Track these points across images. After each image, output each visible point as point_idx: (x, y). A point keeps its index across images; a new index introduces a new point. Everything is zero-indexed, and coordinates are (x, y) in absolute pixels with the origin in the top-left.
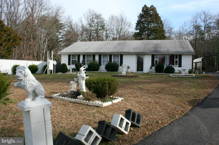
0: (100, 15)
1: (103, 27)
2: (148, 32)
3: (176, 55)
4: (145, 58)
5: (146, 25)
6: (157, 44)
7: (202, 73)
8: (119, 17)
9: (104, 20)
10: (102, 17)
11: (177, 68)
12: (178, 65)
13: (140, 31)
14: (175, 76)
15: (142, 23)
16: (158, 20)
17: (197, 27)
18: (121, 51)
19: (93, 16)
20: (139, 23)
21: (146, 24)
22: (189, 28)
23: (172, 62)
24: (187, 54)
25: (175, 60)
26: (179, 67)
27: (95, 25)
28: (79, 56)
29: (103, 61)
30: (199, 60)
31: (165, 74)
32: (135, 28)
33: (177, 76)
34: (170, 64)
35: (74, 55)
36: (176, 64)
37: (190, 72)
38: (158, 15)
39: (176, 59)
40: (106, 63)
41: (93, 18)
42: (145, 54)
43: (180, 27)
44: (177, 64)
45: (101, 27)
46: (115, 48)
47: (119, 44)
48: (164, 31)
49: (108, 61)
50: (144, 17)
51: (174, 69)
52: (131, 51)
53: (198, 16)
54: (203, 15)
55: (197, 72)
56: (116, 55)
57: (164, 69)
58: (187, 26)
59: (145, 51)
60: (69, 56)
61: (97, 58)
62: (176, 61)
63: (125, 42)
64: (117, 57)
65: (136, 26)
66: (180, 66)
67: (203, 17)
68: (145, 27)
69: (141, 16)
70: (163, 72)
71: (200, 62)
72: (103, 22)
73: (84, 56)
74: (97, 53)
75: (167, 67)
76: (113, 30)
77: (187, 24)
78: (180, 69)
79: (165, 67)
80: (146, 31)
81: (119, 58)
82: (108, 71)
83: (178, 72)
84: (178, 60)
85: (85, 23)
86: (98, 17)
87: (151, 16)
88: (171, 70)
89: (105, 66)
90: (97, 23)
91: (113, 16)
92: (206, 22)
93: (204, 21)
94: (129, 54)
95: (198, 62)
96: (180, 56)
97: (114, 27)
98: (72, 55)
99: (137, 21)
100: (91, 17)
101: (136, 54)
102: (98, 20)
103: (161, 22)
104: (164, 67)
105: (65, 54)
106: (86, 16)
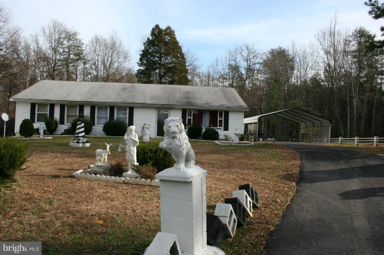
0: (75, 34)
1: (79, 56)
2: (160, 71)
3: (220, 112)
4: (171, 114)
5: (157, 59)
6: (187, 93)
7: (258, 140)
8: (109, 41)
9: (83, 44)
10: (79, 37)
11: (222, 133)
12: (223, 128)
13: (146, 69)
14: (225, 144)
15: (151, 54)
16: (178, 52)
17: (235, 69)
18: (130, 101)
19: (60, 34)
20: (145, 55)
21: (158, 57)
22: (223, 69)
23: (214, 122)
24: (238, 110)
25: (219, 119)
26: (224, 130)
27: (64, 52)
28: (52, 106)
29: (98, 118)
30: (254, 119)
31: (204, 141)
32: (138, 63)
33: (227, 144)
34: (210, 126)
35: (42, 105)
36: (219, 126)
37: (241, 139)
38: (177, 43)
39: (220, 118)
40: (103, 121)
41: (59, 38)
42: (171, 108)
43: (210, 67)
44: (221, 126)
45: (75, 55)
46: (119, 95)
47: (124, 89)
48: (186, 71)
49: (107, 118)
50: (156, 45)
51: (217, 133)
52: (149, 102)
53: (238, 50)
54: (246, 51)
55: (251, 138)
56: (122, 107)
57: (202, 133)
58: (219, 64)
59: (171, 103)
60: (33, 106)
61: (87, 112)
62: (221, 121)
63: (133, 86)
64: (123, 111)
65: (141, 60)
66: (226, 129)
67: (245, 54)
68: (155, 63)
69: (149, 43)
70: (201, 137)
71: (254, 123)
72: (79, 47)
73: (62, 107)
74: (87, 103)
75: (207, 130)
76: (97, 63)
77: (220, 62)
78: (226, 133)
79: (204, 130)
80: (156, 68)
81: (126, 113)
82: (107, 134)
83: (224, 138)
84: (223, 119)
85: (45, 46)
86: (70, 36)
87: (166, 44)
88: (213, 136)
89: (103, 126)
90: (68, 47)
91: (99, 38)
92: (249, 62)
93: (247, 60)
94: (145, 106)
95: (251, 124)
96: (227, 114)
97: (99, 57)
98: (39, 105)
99: (143, 51)
100: (57, 37)
101: (157, 108)
102: (71, 42)
103: (182, 55)
104: (201, 130)
105: (24, 101)
106: (47, 32)
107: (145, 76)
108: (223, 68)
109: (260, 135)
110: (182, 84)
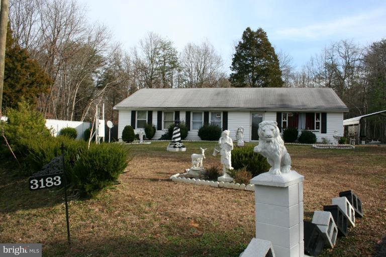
0: (170, 43)
1: (174, 64)
2: (253, 74)
3: (317, 114)
4: (265, 118)
5: (250, 62)
6: (282, 95)
7: (361, 143)
8: (201, 47)
9: (177, 52)
10: (173, 46)
11: (319, 136)
12: (320, 130)
13: (239, 73)
14: (323, 148)
15: (243, 57)
16: (271, 54)
17: (332, 67)
18: (224, 105)
19: (156, 45)
20: (237, 58)
21: (250, 60)
22: (319, 69)
23: (310, 124)
24: (336, 111)
25: (315, 121)
26: (322, 132)
27: (160, 61)
28: (150, 113)
29: (193, 123)
30: (355, 120)
31: (301, 144)
32: (230, 67)
33: (326, 148)
34: (306, 128)
35: (142, 112)
36: (317, 129)
37: (341, 141)
38: (269, 44)
39: (317, 120)
40: (198, 126)
41: (155, 49)
42: (266, 112)
43: (304, 67)
44: (319, 129)
45: (171, 63)
46: (213, 100)
47: (218, 94)
48: (280, 73)
49: (202, 122)
50: (248, 48)
51: (314, 136)
52: (242, 105)
53: (335, 47)
54: (344, 47)
55: (352, 141)
56: (216, 112)
57: (298, 136)
58: (314, 64)
59: (265, 106)
60: (133, 113)
61: (183, 117)
62: (318, 123)
63: (226, 91)
64: (217, 115)
65: (233, 64)
66: (324, 131)
67: (343, 51)
68: (247, 66)
69: (242, 47)
70: (297, 140)
71: (355, 125)
72: (173, 55)
73: (160, 114)
74: (183, 109)
75: (303, 133)
76: (191, 70)
77: (315, 61)
78: (324, 135)
79: (300, 133)
80: (250, 71)
81: (220, 118)
82: (202, 139)
83: (321, 141)
84: (320, 121)
85: (143, 57)
86: (164, 46)
87: (258, 46)
88: (311, 139)
89: (198, 130)
90: (164, 56)
91: (192, 45)
92: (348, 59)
93: (345, 57)
94: (238, 110)
95: (351, 125)
96: (324, 115)
97: (193, 64)
98: (139, 112)
99: (235, 55)
100: (153, 47)
101: (251, 112)
102: (166, 51)
103: (275, 57)
104: (297, 132)
105: (125, 109)
106: (145, 44)
107: (238, 80)
108: (319, 67)
109: (362, 137)
110: (276, 86)
